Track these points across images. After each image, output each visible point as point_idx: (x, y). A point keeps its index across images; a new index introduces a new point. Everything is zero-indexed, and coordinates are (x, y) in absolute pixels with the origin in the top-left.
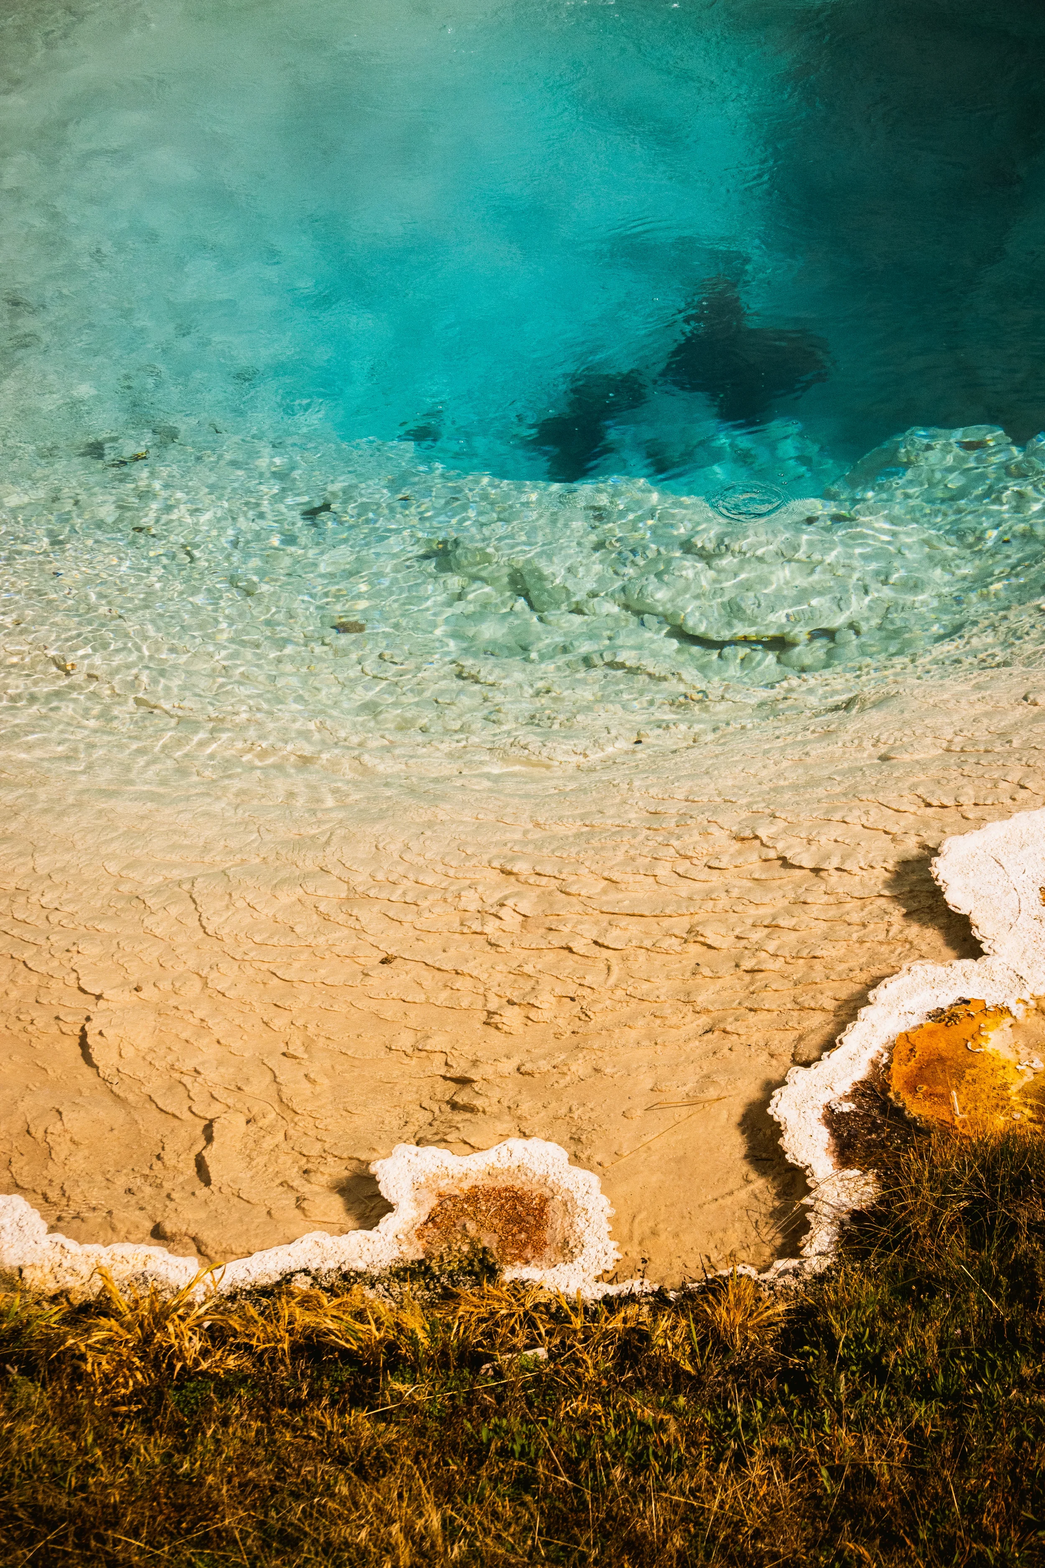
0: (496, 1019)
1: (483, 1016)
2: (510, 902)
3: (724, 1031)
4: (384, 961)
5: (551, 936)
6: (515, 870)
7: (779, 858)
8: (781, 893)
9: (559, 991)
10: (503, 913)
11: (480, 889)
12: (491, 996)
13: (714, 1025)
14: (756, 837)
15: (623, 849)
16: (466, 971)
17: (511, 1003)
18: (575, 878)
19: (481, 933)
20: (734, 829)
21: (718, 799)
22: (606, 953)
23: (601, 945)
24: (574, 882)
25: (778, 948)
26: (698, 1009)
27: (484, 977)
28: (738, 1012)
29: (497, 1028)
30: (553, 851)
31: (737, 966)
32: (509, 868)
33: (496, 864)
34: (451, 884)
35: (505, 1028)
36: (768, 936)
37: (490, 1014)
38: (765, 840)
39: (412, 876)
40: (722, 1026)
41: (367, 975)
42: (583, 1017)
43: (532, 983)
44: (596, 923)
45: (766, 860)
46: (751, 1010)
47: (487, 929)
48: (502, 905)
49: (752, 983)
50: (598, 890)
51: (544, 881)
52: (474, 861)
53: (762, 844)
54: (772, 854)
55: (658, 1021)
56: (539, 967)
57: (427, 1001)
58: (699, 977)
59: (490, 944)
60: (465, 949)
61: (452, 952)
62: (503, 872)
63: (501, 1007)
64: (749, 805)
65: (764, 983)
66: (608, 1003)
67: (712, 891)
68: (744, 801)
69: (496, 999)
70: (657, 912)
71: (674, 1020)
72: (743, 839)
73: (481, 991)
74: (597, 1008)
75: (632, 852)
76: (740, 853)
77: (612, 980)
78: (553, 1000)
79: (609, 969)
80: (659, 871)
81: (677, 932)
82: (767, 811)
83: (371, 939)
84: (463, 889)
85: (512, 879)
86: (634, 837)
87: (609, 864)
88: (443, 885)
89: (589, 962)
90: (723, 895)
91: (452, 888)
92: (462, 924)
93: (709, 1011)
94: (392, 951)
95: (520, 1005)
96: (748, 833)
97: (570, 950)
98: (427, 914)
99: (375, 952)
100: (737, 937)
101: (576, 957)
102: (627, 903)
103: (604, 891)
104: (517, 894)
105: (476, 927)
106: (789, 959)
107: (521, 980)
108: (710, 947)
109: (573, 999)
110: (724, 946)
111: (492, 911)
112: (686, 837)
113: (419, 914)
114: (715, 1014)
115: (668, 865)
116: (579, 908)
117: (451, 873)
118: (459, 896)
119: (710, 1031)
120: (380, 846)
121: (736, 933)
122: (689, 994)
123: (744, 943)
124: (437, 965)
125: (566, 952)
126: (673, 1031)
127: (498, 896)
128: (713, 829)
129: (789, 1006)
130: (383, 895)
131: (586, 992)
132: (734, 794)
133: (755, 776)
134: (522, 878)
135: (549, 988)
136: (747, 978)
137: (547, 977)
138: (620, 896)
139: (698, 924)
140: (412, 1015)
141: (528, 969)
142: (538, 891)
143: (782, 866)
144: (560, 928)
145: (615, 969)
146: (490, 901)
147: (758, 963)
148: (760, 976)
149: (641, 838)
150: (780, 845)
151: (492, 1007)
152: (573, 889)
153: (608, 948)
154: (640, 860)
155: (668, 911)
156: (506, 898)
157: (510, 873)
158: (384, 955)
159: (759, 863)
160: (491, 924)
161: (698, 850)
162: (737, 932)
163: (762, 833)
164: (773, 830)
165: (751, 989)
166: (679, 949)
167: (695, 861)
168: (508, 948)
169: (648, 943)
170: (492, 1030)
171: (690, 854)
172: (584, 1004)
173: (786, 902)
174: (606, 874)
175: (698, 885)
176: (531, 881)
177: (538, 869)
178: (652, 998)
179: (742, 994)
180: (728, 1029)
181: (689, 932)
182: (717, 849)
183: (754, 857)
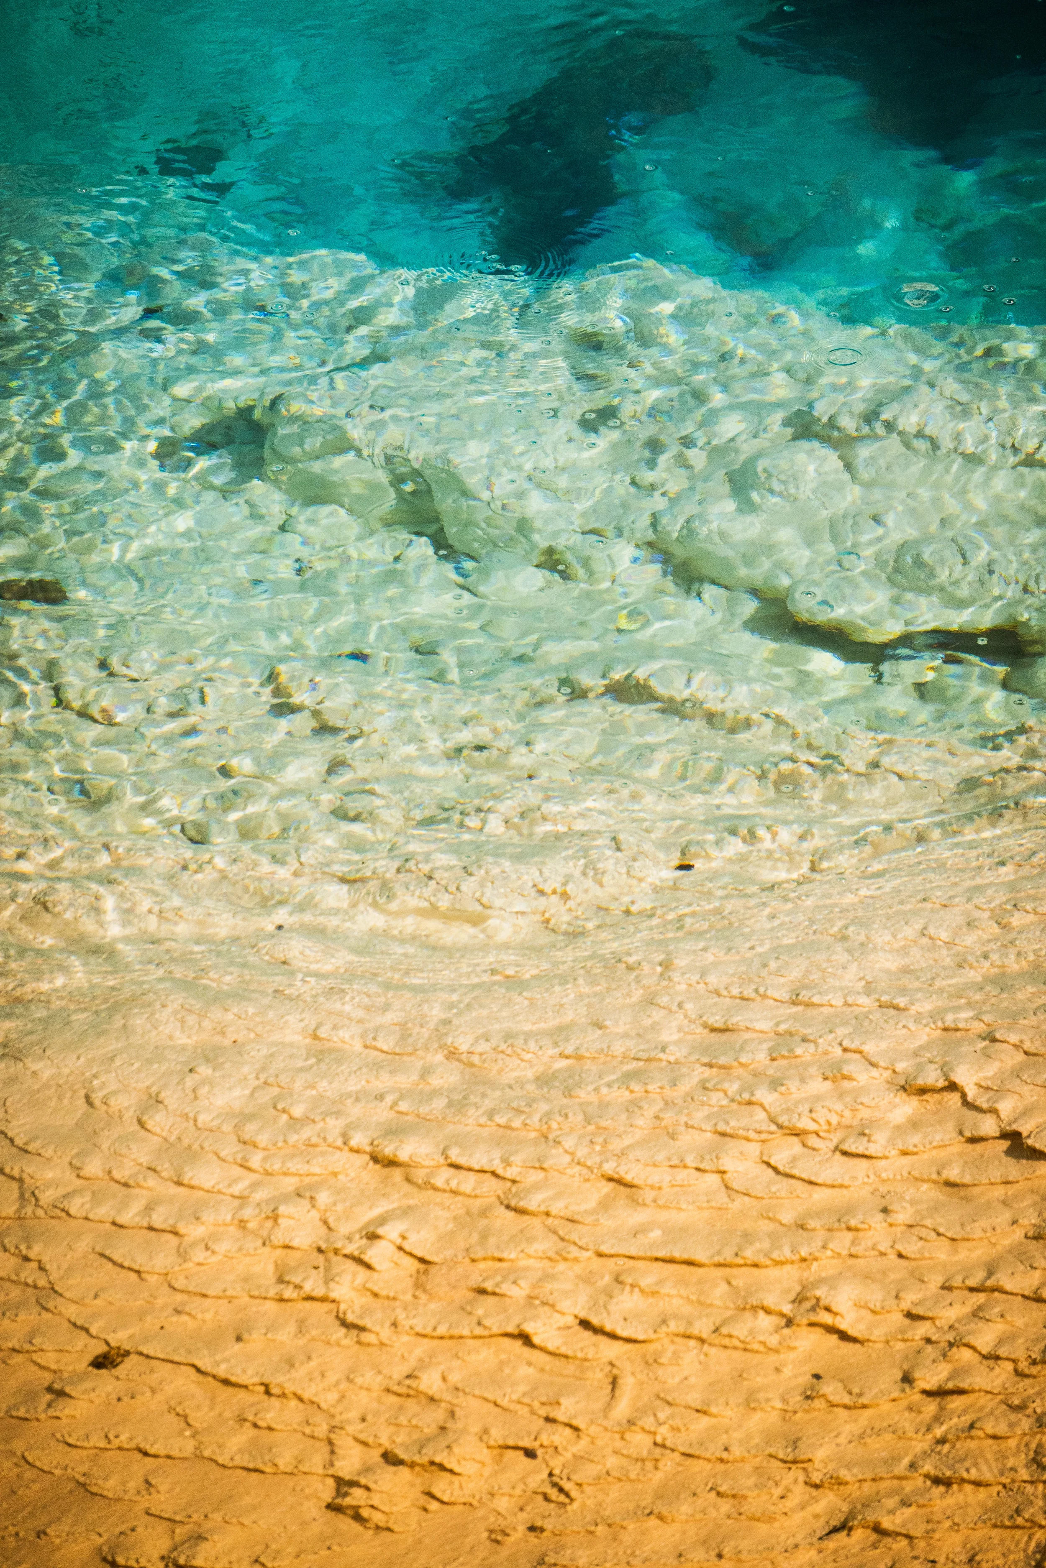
0: (357, 1497)
1: (327, 1490)
2: (391, 1231)
3: (877, 1529)
4: (103, 1362)
5: (484, 1306)
6: (403, 1156)
7: (1004, 1136)
8: (1007, 1216)
9: (497, 1435)
10: (375, 1254)
11: (323, 1198)
12: (343, 1442)
13: (852, 1514)
14: (952, 1087)
15: (650, 1111)
16: (289, 1388)
17: (390, 1459)
18: (540, 1175)
19: (323, 1299)
20: (900, 1066)
21: (863, 1000)
22: (611, 1350)
23: (598, 1331)
24: (536, 1187)
25: (1000, 1342)
26: (816, 1478)
27: (328, 1399)
28: (908, 1487)
29: (358, 1518)
30: (491, 1114)
31: (907, 1379)
32: (388, 1150)
33: (358, 1139)
34: (255, 1186)
35: (377, 1518)
36: (977, 1314)
37: (343, 1485)
38: (971, 1093)
39: (166, 1169)
40: (871, 1517)
41: (61, 1394)
42: (553, 1494)
43: (438, 1415)
44: (587, 1279)
45: (973, 1140)
46: (937, 1481)
47: (340, 1291)
48: (373, 1237)
49: (938, 1419)
50: (591, 1204)
51: (467, 1182)
52: (307, 1132)
53: (966, 1103)
54: (988, 1126)
55: (725, 1506)
56: (455, 1378)
57: (198, 1456)
58: (818, 1403)
59: (344, 1323)
60: (285, 1335)
61: (256, 1340)
62: (375, 1159)
63: (367, 1469)
64: (936, 1015)
65: (967, 1419)
66: (612, 1462)
67: (849, 1209)
68: (925, 1006)
69: (358, 1449)
70: (728, 1255)
71: (756, 1503)
72: (923, 1091)
73: (322, 1430)
74: (589, 1471)
75: (669, 1117)
76: (914, 1124)
77: (622, 1409)
78: (485, 1454)
79: (614, 1382)
80: (728, 1163)
81: (770, 1301)
82: (979, 1027)
83: (71, 1311)
84: (285, 1198)
85: (397, 1174)
86: (674, 1083)
87: (616, 1145)
88: (237, 1189)
89: (570, 1368)
90: (877, 1220)
91: (260, 1195)
92: (281, 1280)
93: (841, 1483)
94: (119, 1338)
95: (412, 1465)
96: (932, 1077)
97: (526, 1339)
98: (199, 1255)
99: (81, 1341)
100: (910, 1316)
101: (535, 1355)
102: (656, 1234)
103: (605, 1205)
104: (406, 1211)
105: (313, 1285)
106: (1023, 1365)
107: (412, 1406)
108: (844, 1336)
109: (530, 1454)
110: (878, 1334)
111: (350, 1249)
112: (793, 1085)
113: (183, 1255)
114: (853, 1490)
115: (753, 1149)
116: (544, 1245)
117: (255, 1161)
118: (275, 1218)
119: (844, 1527)
120: (97, 1098)
121: (906, 1305)
122: (795, 1444)
123: (923, 1329)
124: (222, 1371)
125: (518, 1343)
126: (762, 1529)
127: (367, 1215)
128: (855, 1067)
129: (1024, 1474)
130: (103, 1211)
131: (560, 1436)
132: (903, 991)
133: (949, 944)
134: (420, 1175)
135: (475, 1429)
136: (931, 1407)
137: (474, 1403)
138: (639, 1217)
139: (819, 1282)
140: (163, 1484)
141: (430, 1382)
142: (458, 1205)
143: (1009, 1152)
144: (505, 1288)
145: (628, 1383)
146: (344, 1229)
147: (955, 1374)
148: (956, 1403)
149: (685, 1086)
150: (1006, 1107)
151: (346, 1467)
152: (533, 1203)
153: (613, 1336)
154: (687, 1139)
155: (749, 1254)
156: (382, 1220)
157: (391, 1163)
158: (102, 1349)
159: (958, 1146)
160: (346, 1279)
161: (822, 1115)
162: (909, 1300)
163: (966, 1077)
164: (991, 1070)
165: (939, 1432)
166: (773, 1340)
167: (813, 1141)
168: (386, 1333)
169: (703, 1327)
170: (346, 1524)
171: (805, 1123)
172: (557, 1464)
173: (1018, 1234)
174: (609, 1168)
175: (819, 1196)
176: (439, 1182)
177: (455, 1155)
178: (714, 1450)
179: (921, 1444)
180: (887, 1523)
181: (799, 1300)
182: (865, 1113)
183: (945, 1133)
